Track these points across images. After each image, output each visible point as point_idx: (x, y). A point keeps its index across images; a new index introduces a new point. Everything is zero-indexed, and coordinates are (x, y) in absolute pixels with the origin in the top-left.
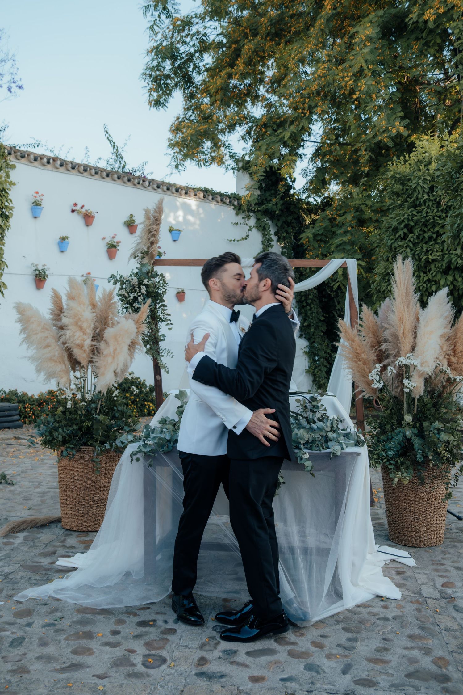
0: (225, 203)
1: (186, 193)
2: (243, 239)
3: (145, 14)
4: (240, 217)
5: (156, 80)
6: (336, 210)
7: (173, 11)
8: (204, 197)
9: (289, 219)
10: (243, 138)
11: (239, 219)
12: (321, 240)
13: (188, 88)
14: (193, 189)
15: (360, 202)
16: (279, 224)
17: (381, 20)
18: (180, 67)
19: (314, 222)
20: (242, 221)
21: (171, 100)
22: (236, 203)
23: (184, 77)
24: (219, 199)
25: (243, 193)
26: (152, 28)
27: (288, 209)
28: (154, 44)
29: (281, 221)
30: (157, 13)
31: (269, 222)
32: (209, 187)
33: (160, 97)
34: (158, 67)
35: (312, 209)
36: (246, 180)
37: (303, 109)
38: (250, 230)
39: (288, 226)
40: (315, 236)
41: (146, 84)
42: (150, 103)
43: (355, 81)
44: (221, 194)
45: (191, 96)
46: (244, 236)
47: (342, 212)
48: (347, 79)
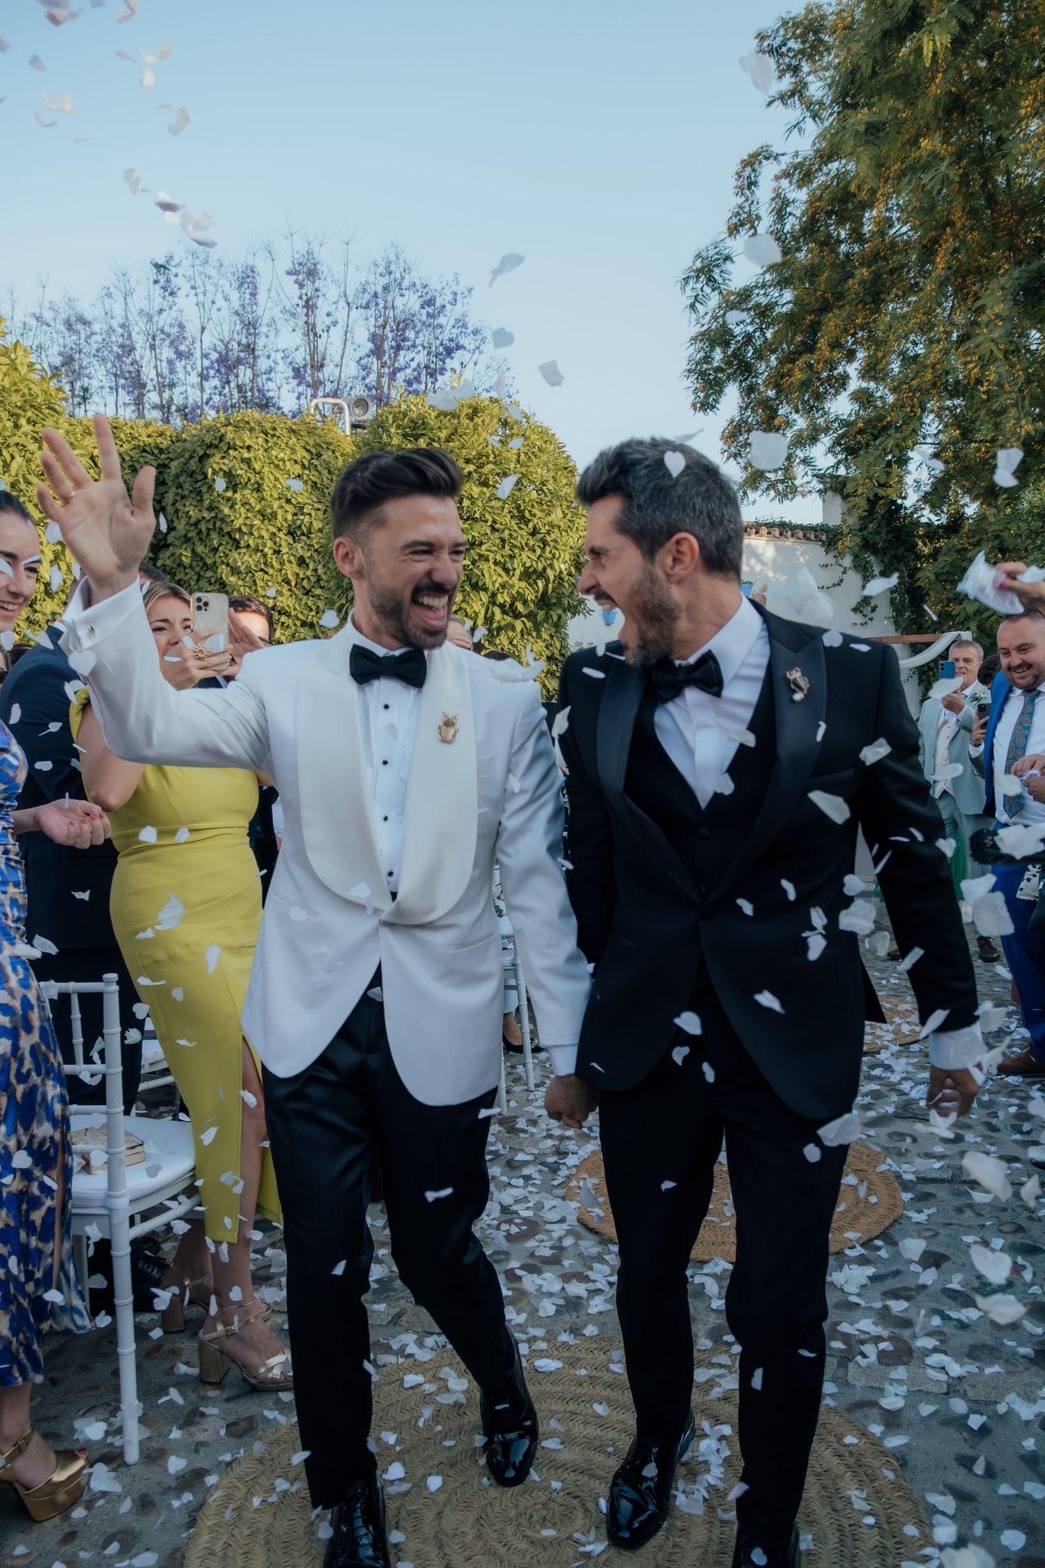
0: (809, 539)
1: (757, 533)
2: (834, 585)
3: (683, 289)
4: (831, 555)
5: (702, 374)
6: (968, 537)
7: (721, 281)
8: (781, 534)
9: (900, 551)
10: (830, 450)
11: (829, 559)
12: (946, 581)
13: (746, 379)
14: (766, 525)
15: (1001, 527)
16: (886, 561)
17: (1016, 283)
18: (734, 355)
19: (935, 554)
20: (833, 561)
21: (723, 400)
22: (824, 538)
23: (739, 367)
24: (801, 534)
25: (835, 521)
26: (692, 306)
27: (898, 538)
28: (698, 329)
29: (889, 555)
30: (699, 286)
31: (872, 558)
32: (787, 520)
33: (707, 396)
34: (707, 359)
35: (932, 533)
36: (837, 504)
37: (913, 406)
38: (845, 572)
39: (899, 562)
40: (937, 575)
41: (692, 382)
42: (694, 406)
43: (982, 367)
44: (802, 528)
45: (751, 389)
46: (836, 581)
47: (976, 539)
48: (971, 366)
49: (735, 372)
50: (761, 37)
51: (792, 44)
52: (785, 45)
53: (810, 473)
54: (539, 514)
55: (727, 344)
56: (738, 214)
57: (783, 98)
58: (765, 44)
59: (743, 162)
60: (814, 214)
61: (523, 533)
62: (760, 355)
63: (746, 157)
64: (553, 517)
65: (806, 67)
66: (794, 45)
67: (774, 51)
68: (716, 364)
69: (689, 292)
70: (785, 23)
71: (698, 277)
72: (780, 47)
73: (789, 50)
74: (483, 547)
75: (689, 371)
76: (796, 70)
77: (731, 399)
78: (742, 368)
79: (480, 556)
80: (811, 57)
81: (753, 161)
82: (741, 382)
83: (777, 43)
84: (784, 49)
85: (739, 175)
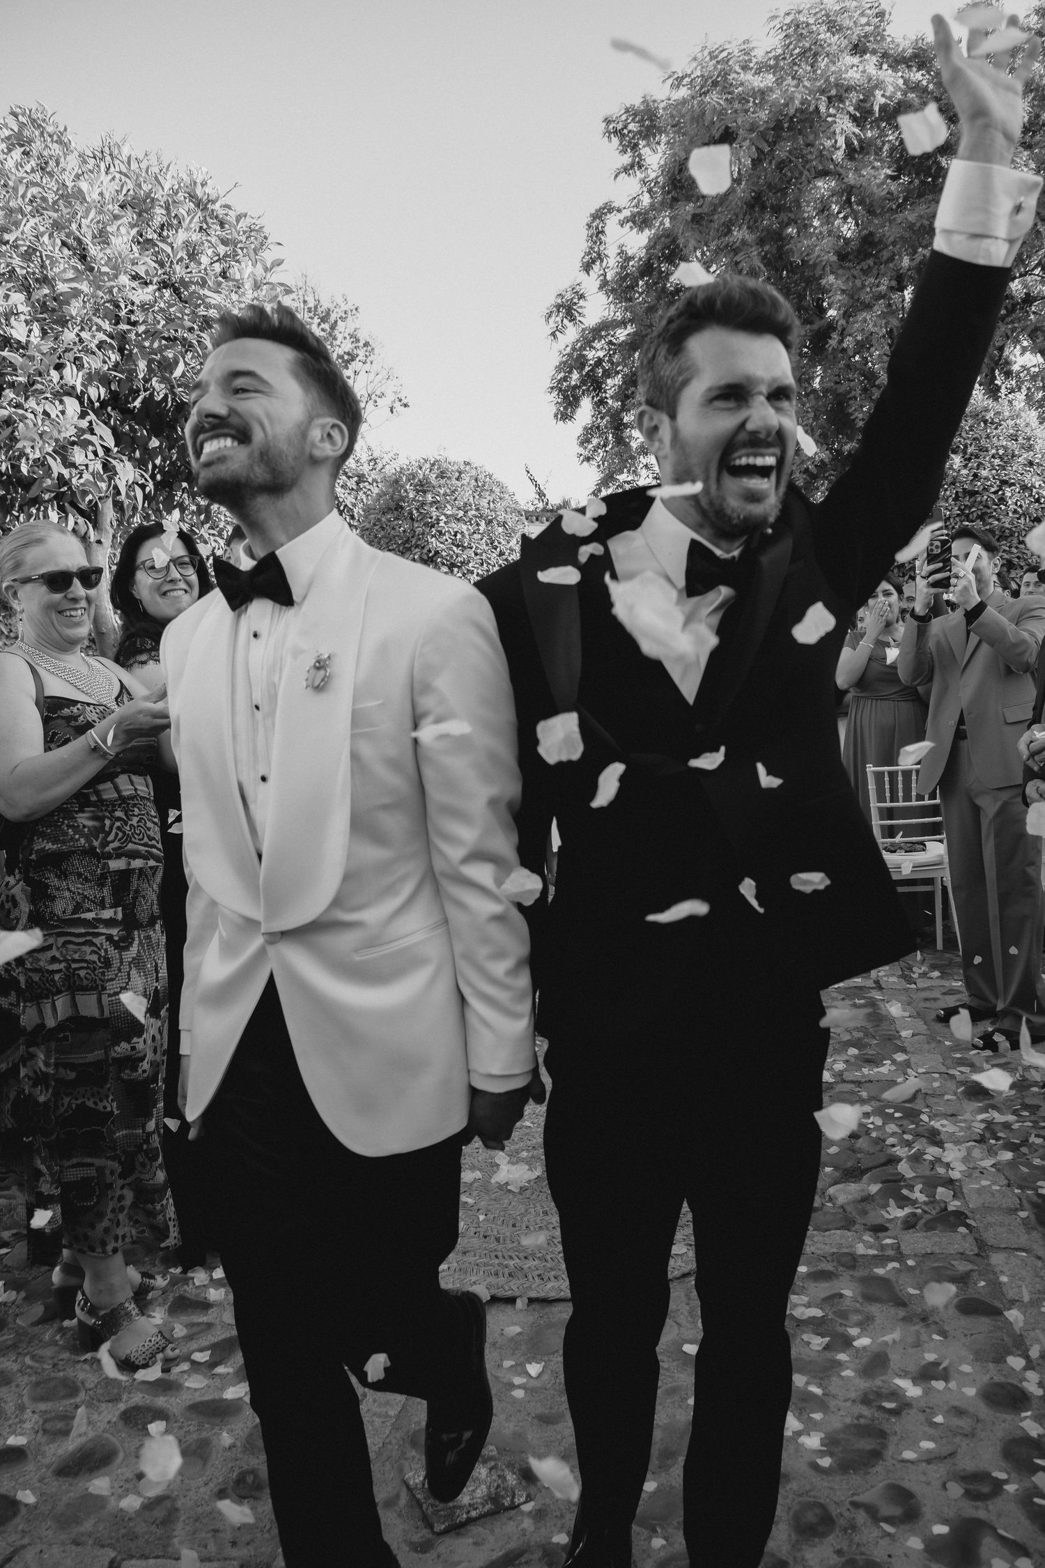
49: (588, 390)
50: (608, 121)
51: (632, 127)
52: (625, 127)
53: (651, 476)
54: (503, 542)
55: (582, 366)
56: (589, 253)
57: (627, 170)
58: (611, 127)
59: (592, 215)
60: (649, 259)
61: (494, 555)
62: (607, 374)
63: (593, 211)
64: (511, 544)
65: (642, 143)
66: (633, 127)
67: (618, 133)
68: (573, 383)
69: (552, 324)
70: (627, 111)
71: (559, 311)
72: (623, 129)
73: (629, 132)
74: (470, 565)
75: (552, 388)
76: (635, 147)
77: (585, 411)
78: (594, 383)
79: (468, 570)
80: (646, 137)
81: (599, 215)
82: (593, 398)
83: (620, 126)
84: (625, 131)
85: (589, 226)
